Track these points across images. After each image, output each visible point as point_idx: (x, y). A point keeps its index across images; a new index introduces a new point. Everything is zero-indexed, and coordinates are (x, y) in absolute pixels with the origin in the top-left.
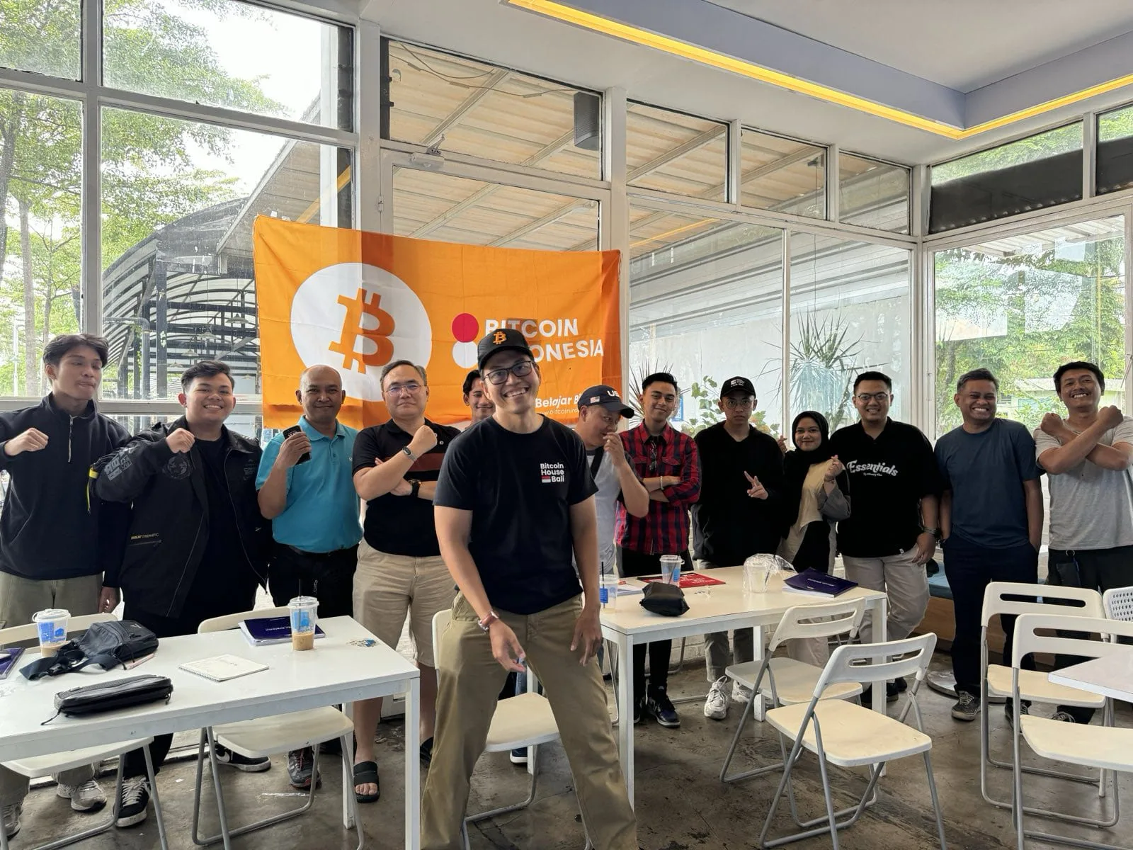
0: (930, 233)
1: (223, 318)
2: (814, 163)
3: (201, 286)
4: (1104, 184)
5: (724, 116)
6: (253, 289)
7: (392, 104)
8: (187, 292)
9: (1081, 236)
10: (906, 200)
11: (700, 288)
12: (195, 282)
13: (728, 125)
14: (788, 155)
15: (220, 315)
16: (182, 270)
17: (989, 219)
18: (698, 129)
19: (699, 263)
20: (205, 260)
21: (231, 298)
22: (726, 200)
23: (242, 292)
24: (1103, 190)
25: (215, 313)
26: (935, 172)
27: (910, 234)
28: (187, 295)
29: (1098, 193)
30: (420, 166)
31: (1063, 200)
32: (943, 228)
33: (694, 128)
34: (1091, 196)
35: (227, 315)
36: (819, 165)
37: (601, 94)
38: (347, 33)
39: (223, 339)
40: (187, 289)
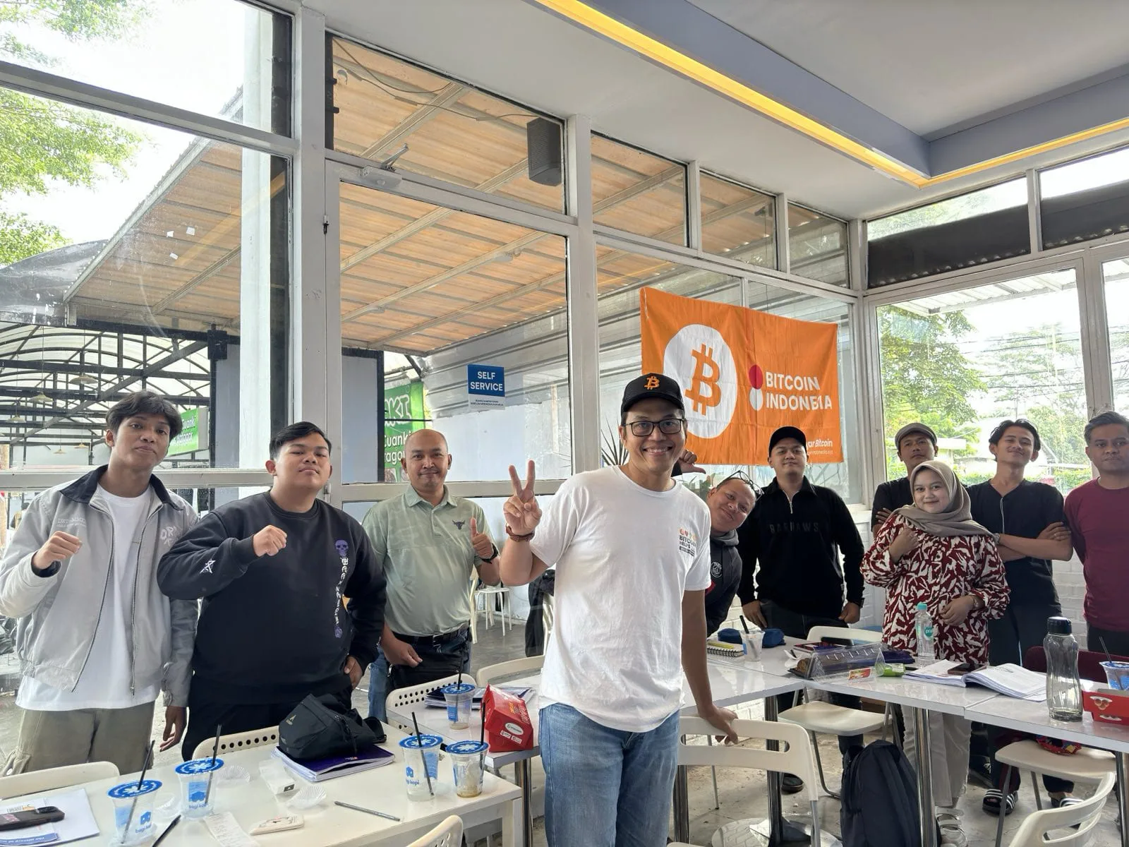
0: (870, 287)
1: (55, 381)
2: (762, 212)
3: (31, 344)
4: (1051, 239)
5: (682, 156)
6: (97, 348)
7: (337, 110)
8: (15, 350)
9: (1007, 293)
10: (843, 254)
11: (619, 345)
12: (26, 339)
13: (686, 166)
14: (727, 205)
15: (51, 377)
16: (21, 321)
17: (934, 273)
18: (642, 171)
19: (616, 319)
20: (48, 310)
21: (67, 358)
22: (686, 245)
23: (81, 351)
24: (1049, 245)
25: (46, 375)
26: (870, 226)
27: (849, 288)
28: (14, 354)
29: (1045, 248)
30: (373, 184)
31: (1008, 255)
32: (883, 282)
33: (638, 170)
34: (1039, 251)
35: (62, 377)
36: (767, 215)
37: (562, 121)
38: (283, 23)
39: (55, 404)
40: (14, 347)
